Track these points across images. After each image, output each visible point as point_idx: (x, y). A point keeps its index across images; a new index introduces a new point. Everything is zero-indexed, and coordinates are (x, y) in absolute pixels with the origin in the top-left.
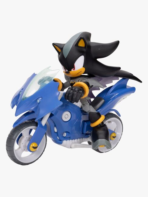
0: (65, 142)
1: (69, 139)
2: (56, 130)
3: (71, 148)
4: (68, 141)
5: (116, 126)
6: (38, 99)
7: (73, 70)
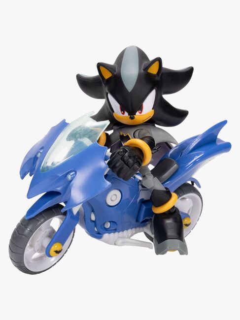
0: (106, 236)
1: (113, 231)
2: (93, 218)
3: (115, 244)
4: (112, 234)
5: (192, 205)
6: (68, 173)
7: (139, 114)
